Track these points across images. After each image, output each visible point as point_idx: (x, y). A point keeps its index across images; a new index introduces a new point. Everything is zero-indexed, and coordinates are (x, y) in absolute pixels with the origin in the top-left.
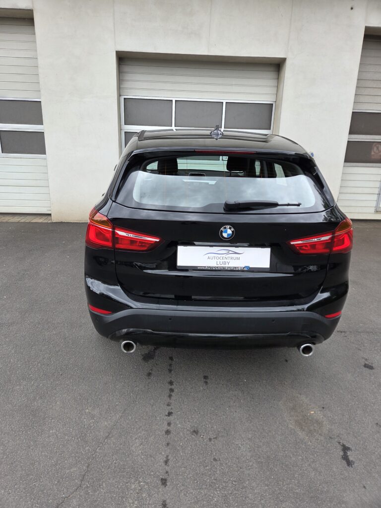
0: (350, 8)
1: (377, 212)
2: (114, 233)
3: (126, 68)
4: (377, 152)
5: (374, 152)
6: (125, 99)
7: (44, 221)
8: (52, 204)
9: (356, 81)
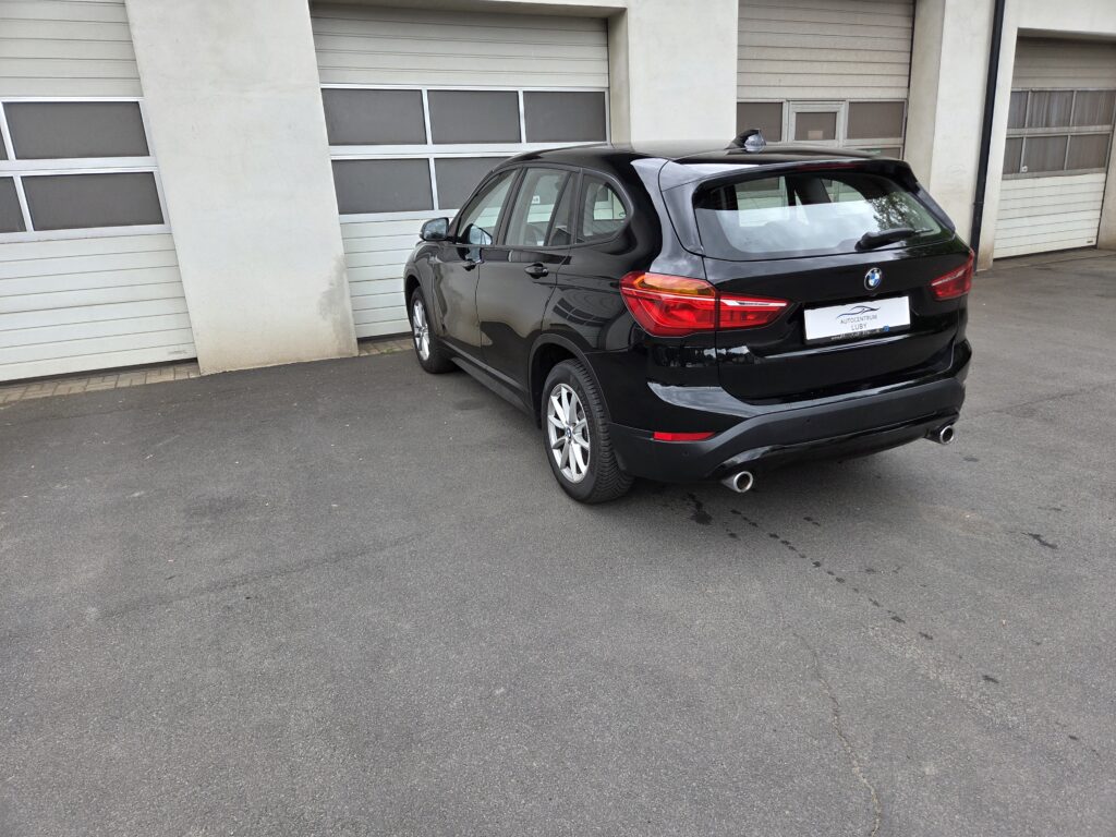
2: (718, 304)
7: (178, 377)
8: (197, 334)
9: (735, 49)
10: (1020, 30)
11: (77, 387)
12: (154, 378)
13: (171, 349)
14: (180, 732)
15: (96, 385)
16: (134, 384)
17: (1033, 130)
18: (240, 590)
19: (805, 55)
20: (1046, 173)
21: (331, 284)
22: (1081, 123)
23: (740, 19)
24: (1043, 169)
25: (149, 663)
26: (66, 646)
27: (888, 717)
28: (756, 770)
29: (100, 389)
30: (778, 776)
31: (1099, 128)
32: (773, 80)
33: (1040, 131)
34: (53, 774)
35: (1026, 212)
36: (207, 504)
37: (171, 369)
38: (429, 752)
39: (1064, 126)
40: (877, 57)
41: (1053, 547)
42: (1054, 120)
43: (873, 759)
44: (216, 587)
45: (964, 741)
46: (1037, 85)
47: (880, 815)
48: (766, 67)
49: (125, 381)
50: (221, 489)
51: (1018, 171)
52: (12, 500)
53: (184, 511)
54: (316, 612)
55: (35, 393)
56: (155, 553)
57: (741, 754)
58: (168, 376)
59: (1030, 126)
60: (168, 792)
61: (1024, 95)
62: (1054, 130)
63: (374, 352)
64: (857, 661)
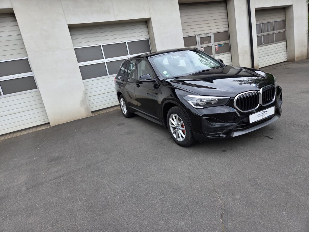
7: (45, 128)
8: (49, 116)
9: (181, 24)
10: (255, 8)
11: (19, 134)
12: (39, 129)
13: (43, 121)
14: (47, 214)
15: (23, 133)
16: (34, 131)
17: (264, 33)
18: (62, 178)
19: (199, 23)
20: (270, 44)
21: (83, 98)
22: (277, 30)
24: (269, 43)
25: (39, 199)
26: (17, 198)
27: (227, 186)
28: (194, 203)
29: (24, 134)
30: (199, 204)
31: (282, 30)
32: (192, 30)
33: (266, 33)
34: (15, 229)
35: (266, 55)
36: (53, 158)
37: (43, 126)
38: (110, 210)
39: (272, 31)
40: (219, 21)
41: (272, 138)
42: (269, 30)
43: (223, 196)
44: (56, 178)
45: (246, 189)
46: (263, 22)
47: (225, 209)
48: (190, 27)
49: (31, 131)
50: (57, 154)
51: (262, 44)
52: (2, 165)
53: (47, 161)
54: (81, 181)
55: (8, 137)
56: (40, 173)
57: (190, 200)
58: (42, 128)
59: (263, 32)
60: (44, 229)
61: (260, 25)
62: (270, 32)
63: (96, 114)
64: (220, 173)
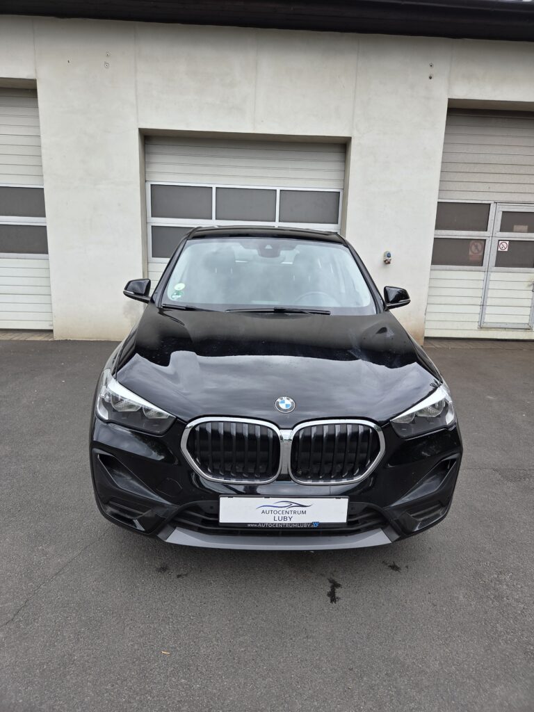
0: (428, 78)
1: (481, 328)
3: (153, 148)
4: (476, 251)
5: (473, 252)
6: (152, 185)
8: (54, 316)
9: (440, 165)
23: (445, 133)
